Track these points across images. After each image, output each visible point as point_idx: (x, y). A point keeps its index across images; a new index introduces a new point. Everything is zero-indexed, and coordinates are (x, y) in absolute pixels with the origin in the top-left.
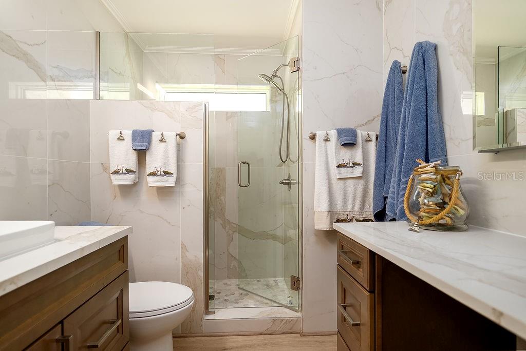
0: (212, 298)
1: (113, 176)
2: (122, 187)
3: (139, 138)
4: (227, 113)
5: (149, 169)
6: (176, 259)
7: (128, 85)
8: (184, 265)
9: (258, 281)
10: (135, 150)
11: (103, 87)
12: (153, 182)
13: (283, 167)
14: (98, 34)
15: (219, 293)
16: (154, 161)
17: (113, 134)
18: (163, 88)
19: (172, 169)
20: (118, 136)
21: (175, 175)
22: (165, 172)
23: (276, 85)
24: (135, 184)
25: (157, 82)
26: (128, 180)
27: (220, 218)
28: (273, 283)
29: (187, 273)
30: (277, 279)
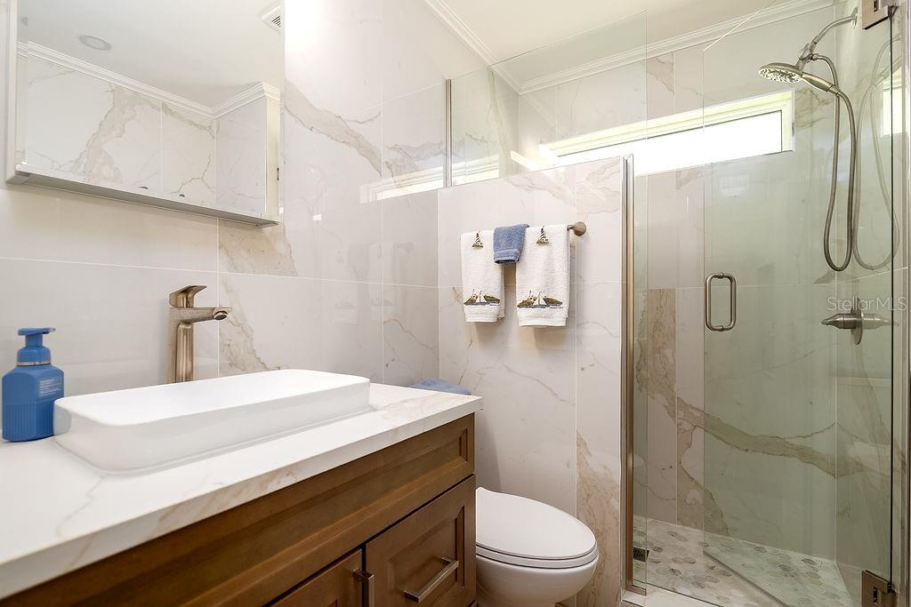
0: (640, 555)
1: (468, 308)
2: (481, 326)
3: (504, 241)
4: (679, 172)
5: (521, 297)
6: (568, 465)
7: (496, 158)
8: (583, 480)
9: (758, 549)
10: (498, 262)
11: (458, 169)
12: (526, 317)
13: (835, 283)
14: (449, 84)
15: (659, 550)
16: (529, 282)
17: (468, 238)
18: (552, 150)
19: (561, 294)
20: (474, 242)
21: (565, 305)
22: (547, 300)
23: (811, 81)
24: (500, 321)
25: (541, 142)
26: (487, 314)
27: (661, 393)
28: (803, 567)
29: (588, 495)
30: (814, 559)
